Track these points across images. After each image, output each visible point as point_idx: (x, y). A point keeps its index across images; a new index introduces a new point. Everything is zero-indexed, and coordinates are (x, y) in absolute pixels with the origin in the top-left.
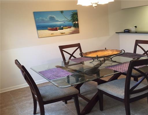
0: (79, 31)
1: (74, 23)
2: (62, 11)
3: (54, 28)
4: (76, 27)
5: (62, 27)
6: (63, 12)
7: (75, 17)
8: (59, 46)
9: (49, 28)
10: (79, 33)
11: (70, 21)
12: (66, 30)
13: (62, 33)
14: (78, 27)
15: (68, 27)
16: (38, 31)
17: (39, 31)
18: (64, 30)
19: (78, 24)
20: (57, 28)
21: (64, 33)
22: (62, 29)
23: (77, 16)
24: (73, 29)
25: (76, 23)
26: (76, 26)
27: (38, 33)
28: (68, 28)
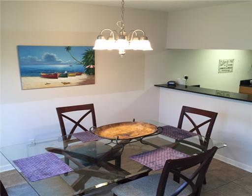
0: (94, 80)
1: (87, 67)
2: (68, 47)
3: (53, 74)
4: (89, 75)
5: (66, 72)
6: (70, 49)
7: (89, 58)
8: (57, 108)
9: (42, 74)
10: (94, 83)
11: (81, 64)
12: (73, 78)
13: (65, 83)
14: (94, 74)
15: (75, 74)
16: (22, 78)
17: (24, 79)
18: (69, 77)
19: (94, 69)
20: (56, 74)
21: (69, 83)
22: (66, 76)
23: (94, 57)
24: (84, 76)
25: (92, 67)
26: (91, 72)
27: (23, 81)
28: (77, 75)
